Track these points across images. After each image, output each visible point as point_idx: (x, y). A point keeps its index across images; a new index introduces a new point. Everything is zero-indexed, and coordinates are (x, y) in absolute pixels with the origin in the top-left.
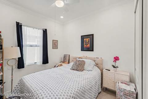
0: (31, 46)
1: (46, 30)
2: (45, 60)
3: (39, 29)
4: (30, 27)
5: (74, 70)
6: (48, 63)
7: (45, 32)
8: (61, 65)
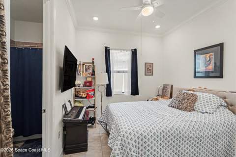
0: (118, 72)
1: (136, 50)
2: (135, 91)
3: (127, 50)
4: (118, 49)
5: (173, 107)
6: (138, 94)
7: (134, 53)
8: (157, 99)
